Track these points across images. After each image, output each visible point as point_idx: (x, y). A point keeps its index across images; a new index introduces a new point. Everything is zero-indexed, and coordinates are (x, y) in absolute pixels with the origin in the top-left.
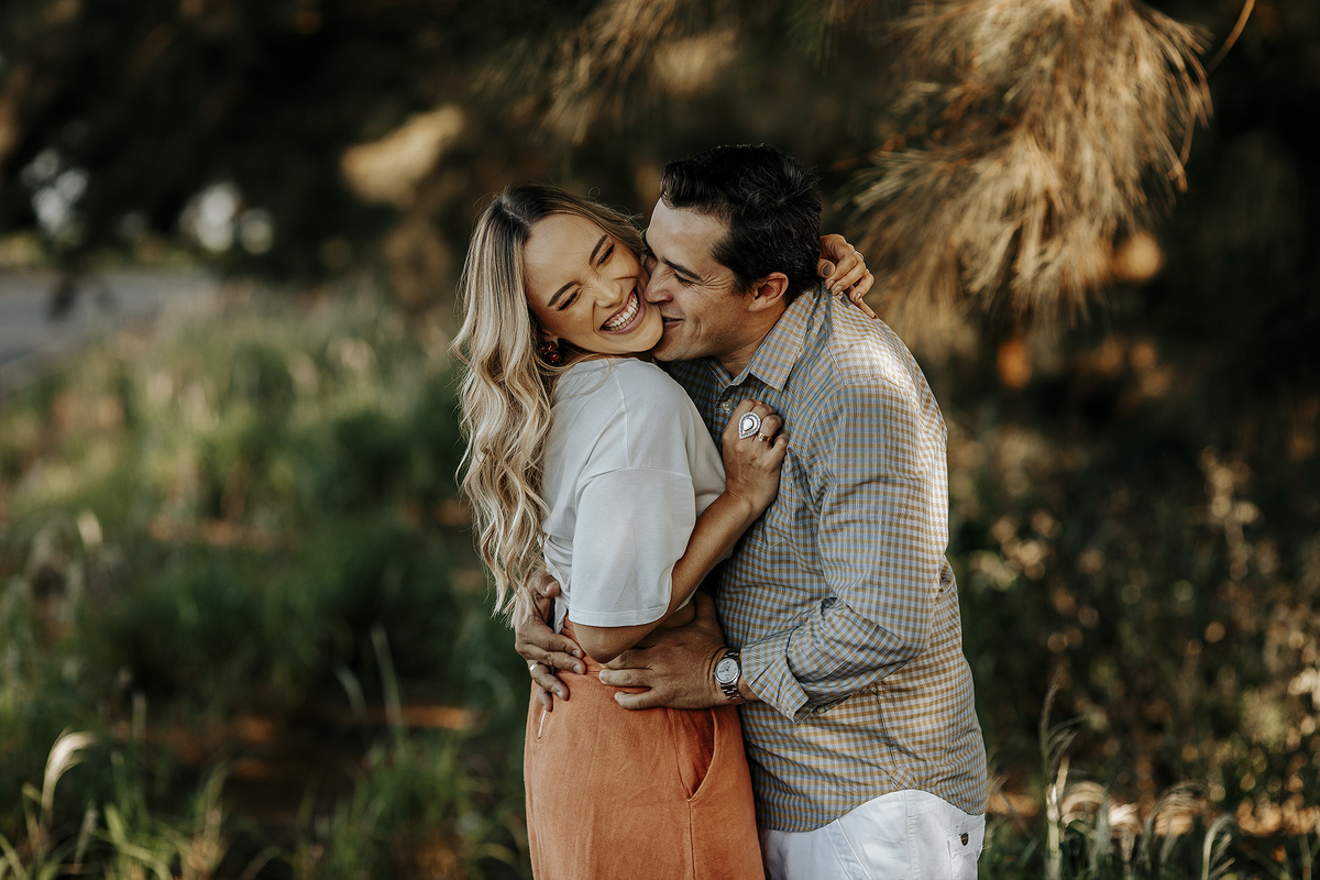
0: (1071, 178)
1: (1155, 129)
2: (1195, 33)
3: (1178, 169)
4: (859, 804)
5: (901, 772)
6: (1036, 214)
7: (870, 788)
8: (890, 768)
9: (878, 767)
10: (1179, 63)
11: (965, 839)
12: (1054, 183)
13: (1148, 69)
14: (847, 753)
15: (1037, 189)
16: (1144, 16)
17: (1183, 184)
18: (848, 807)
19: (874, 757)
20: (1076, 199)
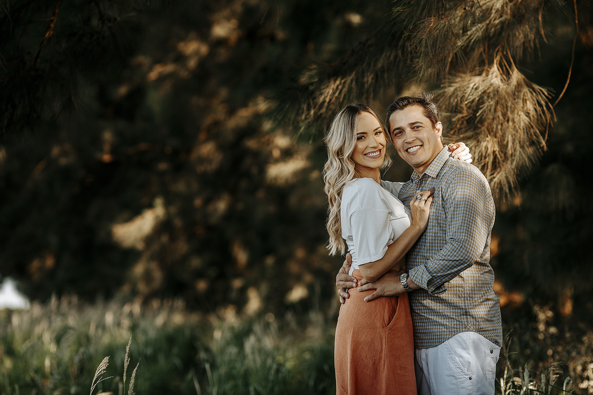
0: (503, 147)
1: (534, 127)
2: (548, 91)
3: (544, 143)
4: (454, 335)
5: (470, 325)
6: (490, 160)
7: (458, 330)
8: (466, 323)
9: (462, 322)
10: (543, 103)
11: (492, 352)
12: (497, 148)
13: (530, 106)
14: (452, 317)
15: (490, 151)
16: (529, 86)
17: (545, 148)
18: (450, 336)
19: (461, 319)
20: (505, 154)
